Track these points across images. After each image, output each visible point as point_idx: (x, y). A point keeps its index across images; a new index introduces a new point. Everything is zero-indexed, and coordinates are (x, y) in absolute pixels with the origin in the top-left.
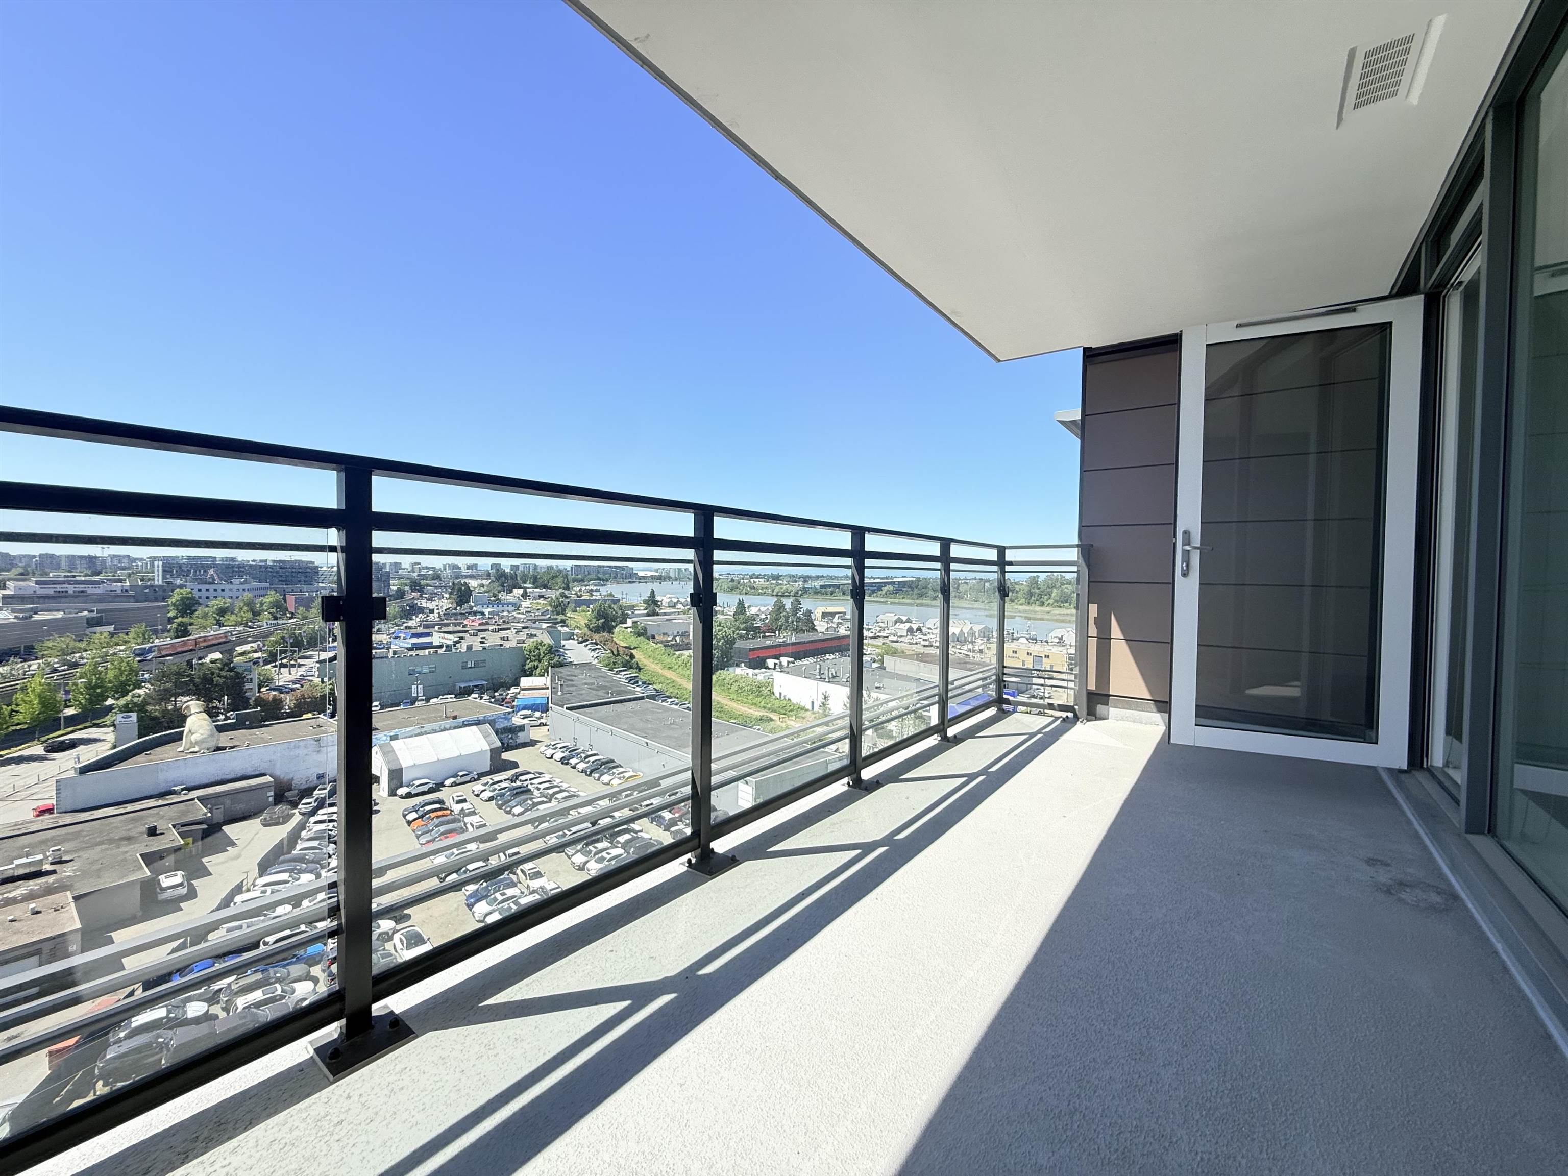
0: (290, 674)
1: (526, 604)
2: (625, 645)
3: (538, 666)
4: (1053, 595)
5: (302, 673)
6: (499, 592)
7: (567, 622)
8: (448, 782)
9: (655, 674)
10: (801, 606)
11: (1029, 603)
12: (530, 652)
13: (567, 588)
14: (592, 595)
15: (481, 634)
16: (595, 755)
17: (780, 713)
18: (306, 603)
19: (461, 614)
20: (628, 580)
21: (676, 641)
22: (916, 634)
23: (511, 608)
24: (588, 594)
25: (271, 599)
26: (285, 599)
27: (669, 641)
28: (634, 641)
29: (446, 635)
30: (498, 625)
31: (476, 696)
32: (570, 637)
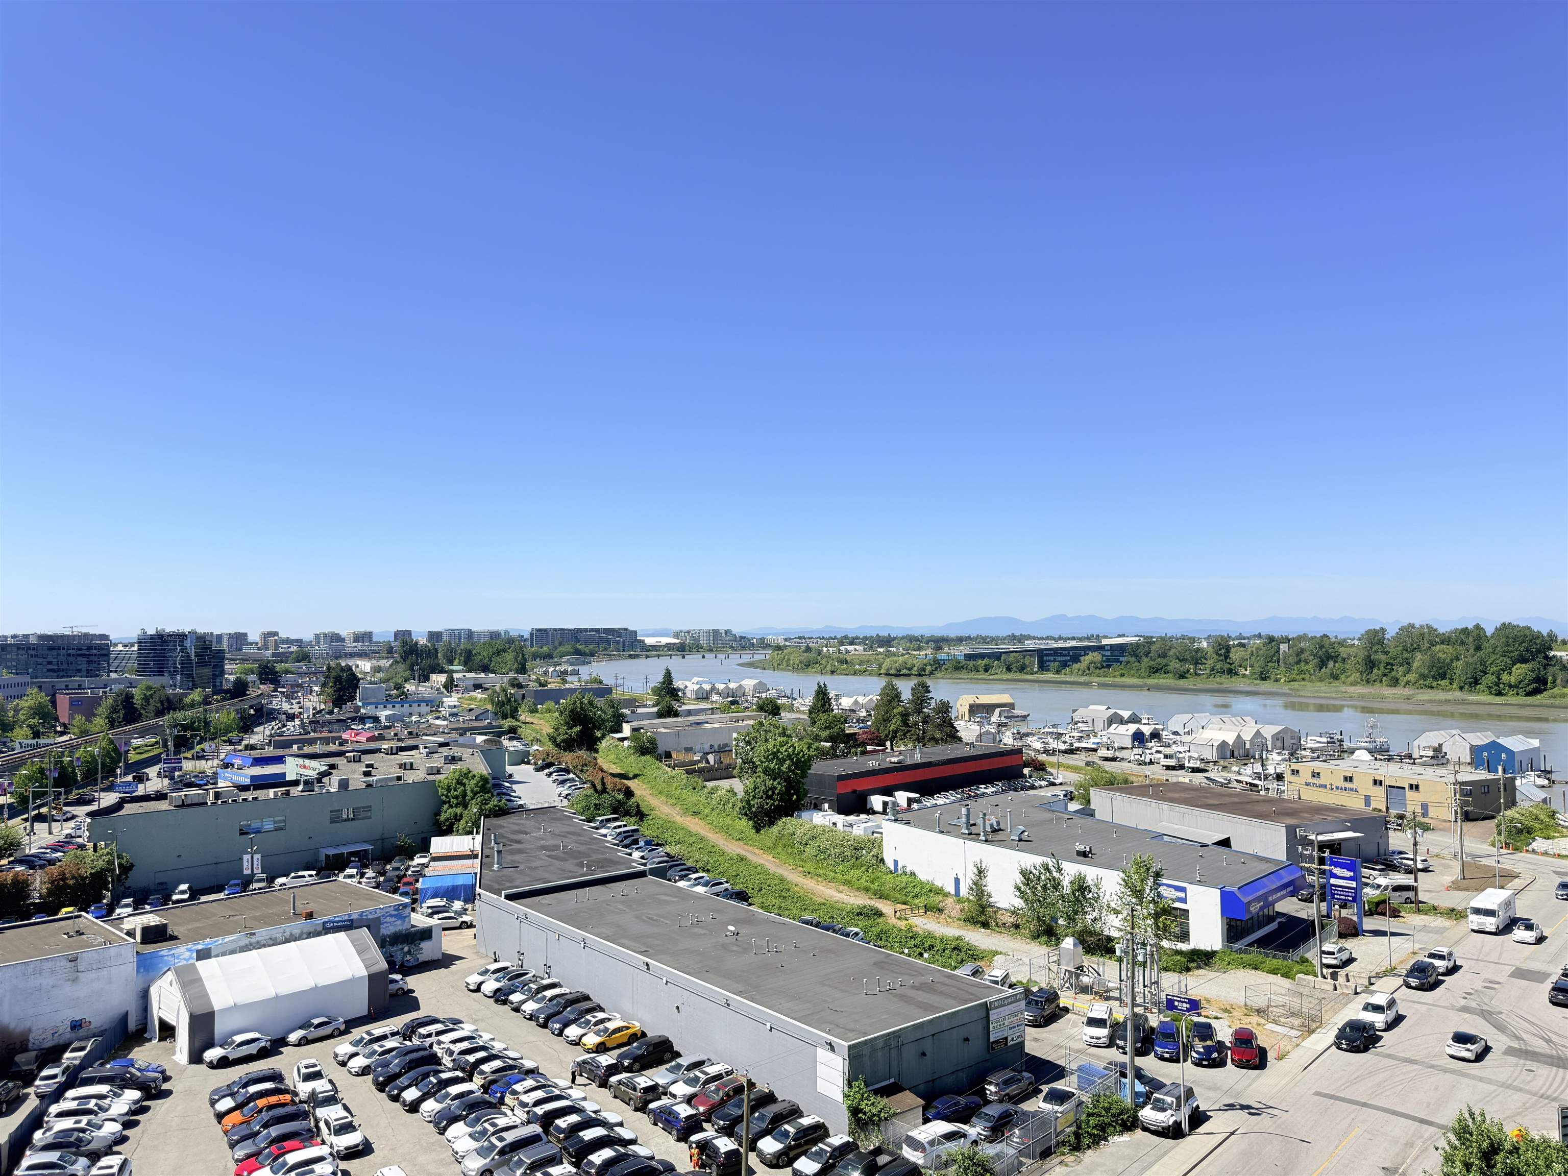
0: (50, 833)
1: (451, 700)
2: (618, 771)
3: (461, 816)
4: (1416, 664)
5: (69, 831)
6: (406, 680)
7: (520, 731)
8: (293, 1037)
9: (668, 825)
10: (931, 695)
11: (1368, 682)
12: (449, 789)
13: (522, 670)
14: (565, 681)
15: (367, 759)
16: (553, 986)
17: (896, 901)
18: (88, 708)
19: (339, 721)
20: (627, 654)
21: (708, 762)
22: (1150, 745)
23: (424, 709)
24: (558, 679)
25: (31, 703)
26: (54, 703)
27: (694, 763)
28: (633, 763)
29: (307, 762)
30: (399, 740)
31: (354, 871)
32: (522, 759)
